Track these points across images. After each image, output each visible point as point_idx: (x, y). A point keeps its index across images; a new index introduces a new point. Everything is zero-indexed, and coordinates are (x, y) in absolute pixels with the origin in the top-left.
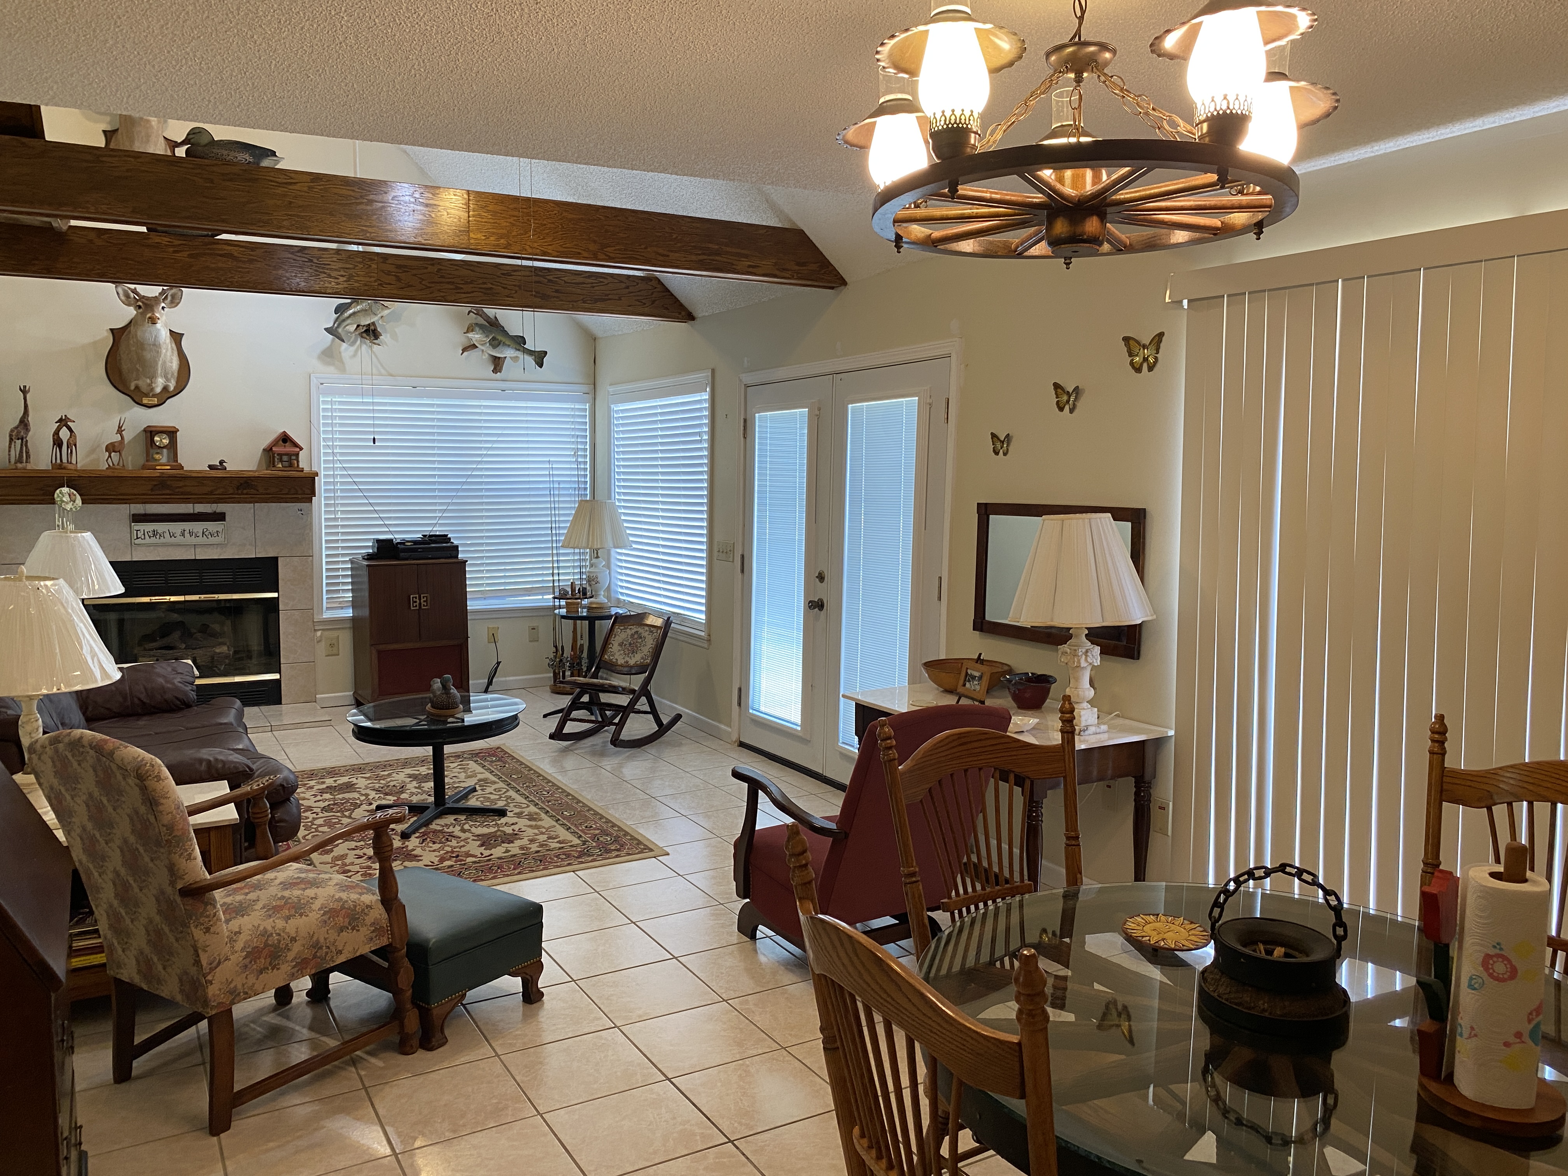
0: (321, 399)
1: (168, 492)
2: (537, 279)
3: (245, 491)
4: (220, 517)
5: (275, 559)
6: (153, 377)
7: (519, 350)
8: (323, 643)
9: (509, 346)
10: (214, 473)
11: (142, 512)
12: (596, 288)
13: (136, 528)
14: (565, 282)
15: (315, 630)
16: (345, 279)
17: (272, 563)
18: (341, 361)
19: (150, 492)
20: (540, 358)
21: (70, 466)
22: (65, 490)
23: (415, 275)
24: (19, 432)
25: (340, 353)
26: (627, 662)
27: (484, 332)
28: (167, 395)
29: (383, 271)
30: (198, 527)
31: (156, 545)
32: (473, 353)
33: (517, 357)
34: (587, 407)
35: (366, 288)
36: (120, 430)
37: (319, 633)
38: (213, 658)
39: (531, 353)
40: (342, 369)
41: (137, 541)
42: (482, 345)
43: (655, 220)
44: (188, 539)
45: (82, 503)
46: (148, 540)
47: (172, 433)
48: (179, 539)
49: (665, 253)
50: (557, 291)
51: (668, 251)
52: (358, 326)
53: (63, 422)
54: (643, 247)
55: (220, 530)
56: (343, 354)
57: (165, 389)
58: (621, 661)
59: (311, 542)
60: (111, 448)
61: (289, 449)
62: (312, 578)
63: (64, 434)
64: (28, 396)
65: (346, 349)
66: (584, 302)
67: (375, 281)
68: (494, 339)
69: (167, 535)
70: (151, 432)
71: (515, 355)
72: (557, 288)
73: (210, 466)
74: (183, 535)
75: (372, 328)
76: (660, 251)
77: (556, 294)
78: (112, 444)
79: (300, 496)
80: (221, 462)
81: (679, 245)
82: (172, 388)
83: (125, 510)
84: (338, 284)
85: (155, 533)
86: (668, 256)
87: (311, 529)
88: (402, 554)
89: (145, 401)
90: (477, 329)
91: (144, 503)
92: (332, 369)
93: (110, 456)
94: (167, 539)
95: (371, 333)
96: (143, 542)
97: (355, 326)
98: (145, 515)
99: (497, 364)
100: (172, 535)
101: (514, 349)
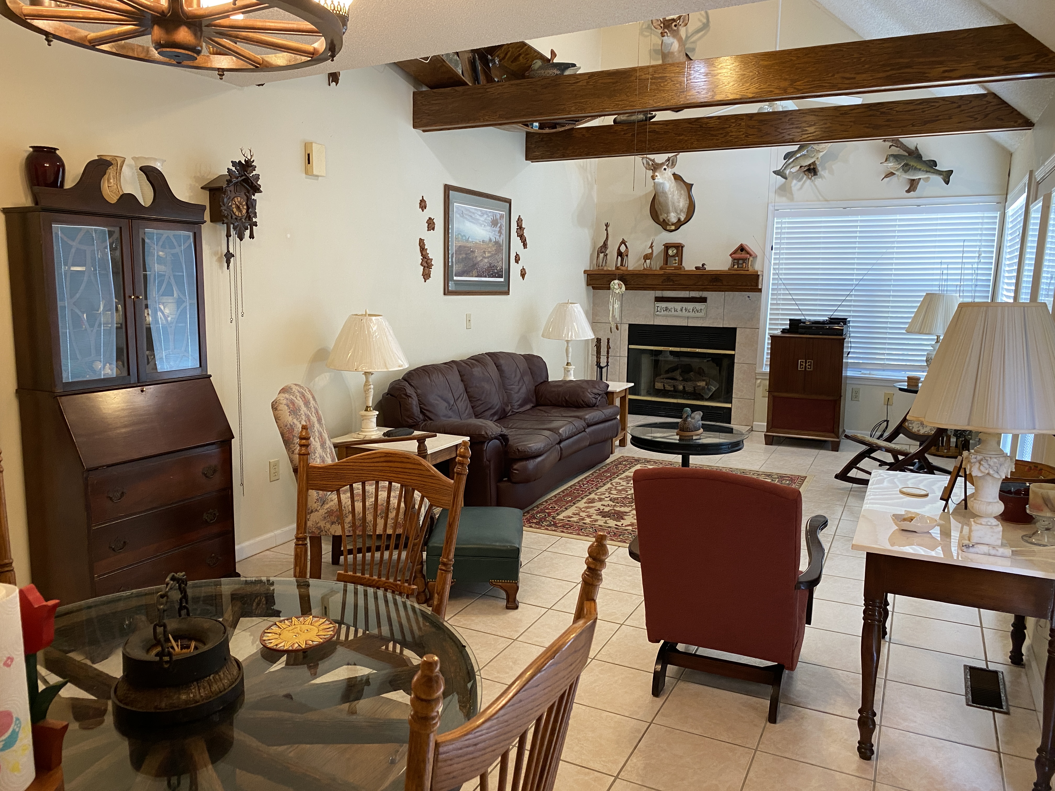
0: (776, 220)
1: (671, 283)
2: (871, 113)
3: (714, 284)
4: (703, 300)
5: (735, 329)
6: (668, 213)
7: (929, 172)
8: (761, 388)
9: (920, 169)
10: (699, 272)
11: (661, 296)
12: (926, 112)
13: (657, 305)
14: (897, 112)
15: (756, 379)
16: (722, 136)
17: (733, 331)
18: (791, 193)
19: (660, 283)
20: (947, 176)
21: (622, 268)
22: (616, 281)
23: (772, 126)
24: (601, 249)
25: (791, 187)
26: (919, 431)
27: (897, 161)
28: (679, 224)
29: (749, 126)
30: (690, 306)
31: (666, 316)
32: (894, 178)
33: (928, 178)
34: (998, 215)
35: (736, 140)
36: (651, 247)
37: (759, 381)
38: (694, 388)
39: (940, 173)
40: (792, 199)
41: (658, 313)
42: (897, 171)
43: (845, 49)
44: (684, 313)
45: (626, 289)
46: (663, 313)
47: (679, 247)
48: (679, 313)
49: (852, 76)
50: (888, 120)
51: (855, 73)
52: (801, 167)
53: (623, 242)
54: (830, 75)
55: (703, 308)
56: (793, 188)
57: (679, 220)
58: (915, 430)
59: (758, 320)
60: (647, 257)
61: (744, 255)
62: (757, 343)
63: (623, 248)
64: (608, 229)
65: (795, 185)
66: (913, 126)
67: (743, 134)
68: (906, 165)
69: (673, 310)
70: (667, 247)
71: (926, 176)
72: (888, 118)
73: (696, 268)
74: (681, 310)
75: (812, 167)
76: (847, 75)
77: (887, 123)
78: (646, 255)
79: (749, 288)
80: (703, 265)
81: (866, 66)
82: (682, 219)
83: (652, 294)
84: (718, 140)
85: (667, 309)
86: (854, 78)
87: (760, 310)
88: (800, 330)
89: (668, 228)
90: (891, 159)
91: (663, 290)
92: (784, 199)
93: (645, 261)
94: (673, 313)
95: (812, 170)
96: (660, 313)
97: (799, 167)
98: (662, 297)
99: (913, 185)
100: (676, 311)
101: (927, 172)
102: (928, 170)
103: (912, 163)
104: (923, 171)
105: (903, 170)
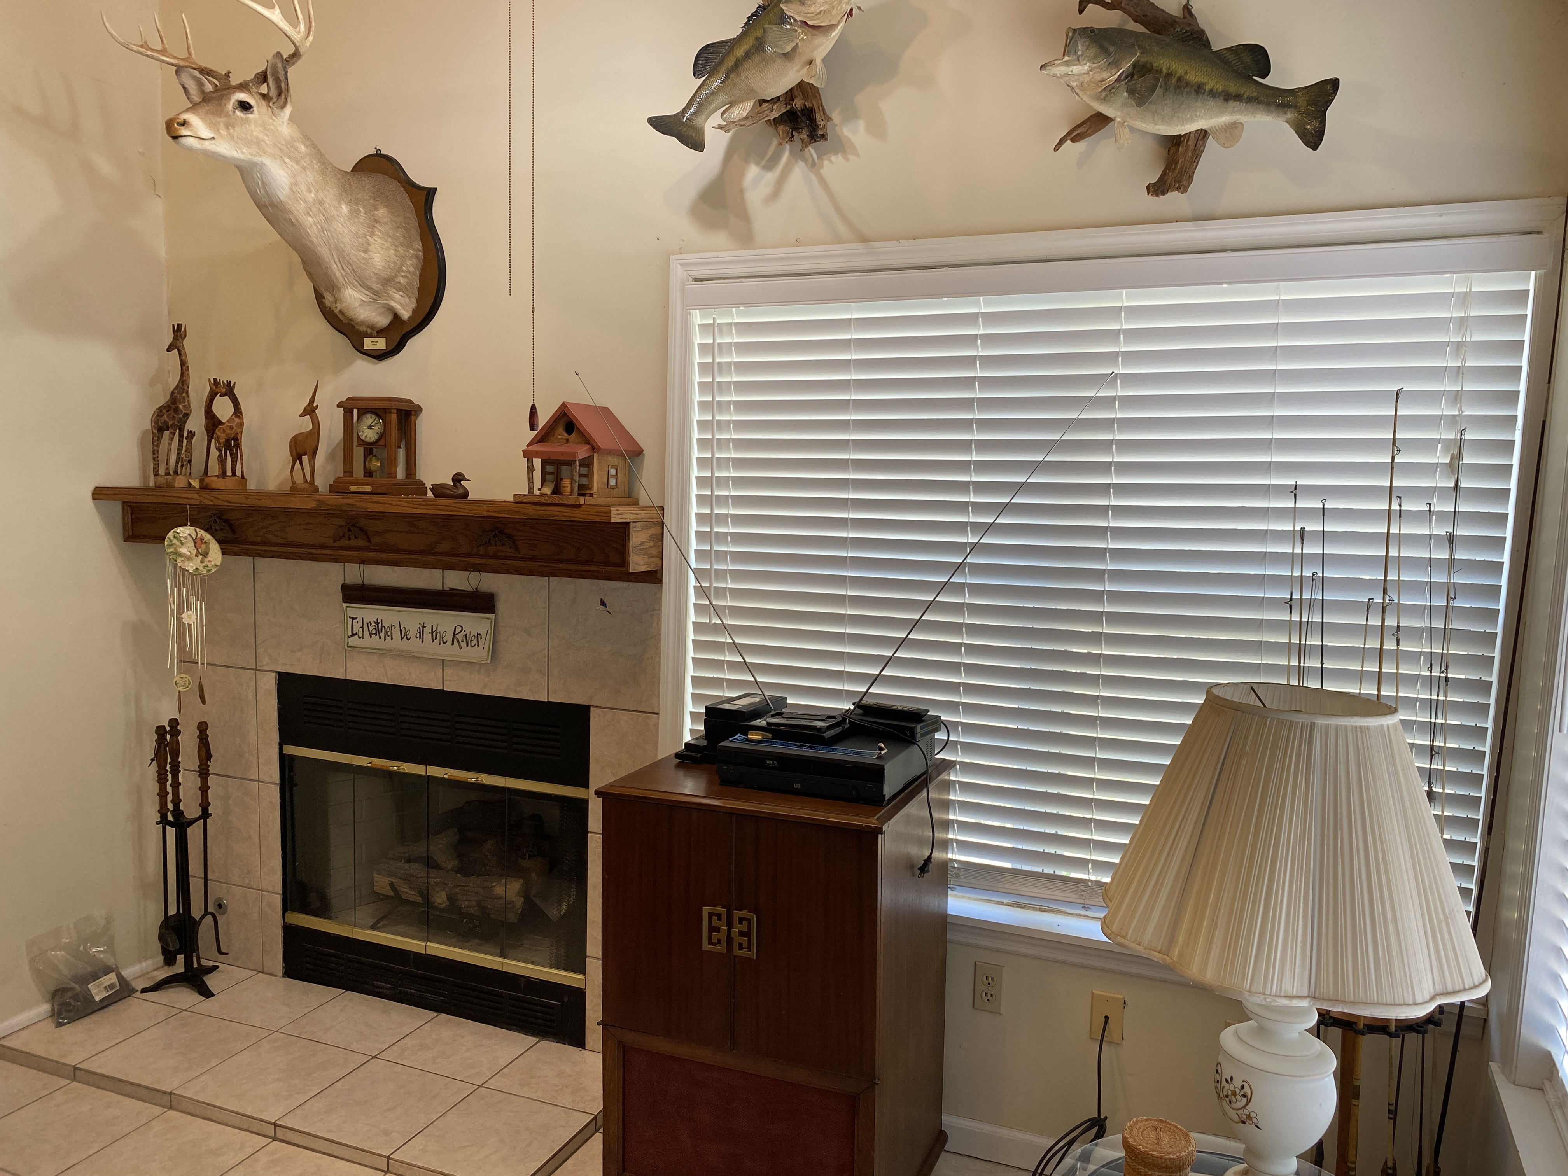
0: (697, 320)
1: (361, 542)
3: (491, 550)
4: (484, 603)
5: (585, 711)
7: (1238, 98)
9: (1199, 89)
11: (354, 582)
13: (352, 613)
17: (578, 719)
19: (330, 542)
20: (1312, 110)
21: (223, 483)
22: (184, 531)
24: (162, 416)
27: (1107, 53)
30: (446, 620)
32: (1102, 141)
33: (1235, 126)
39: (1281, 99)
40: (746, 239)
41: (354, 641)
42: (1110, 101)
45: (224, 559)
46: (369, 641)
48: (414, 644)
52: (759, 103)
53: (221, 391)
55: (483, 632)
57: (389, 310)
59: (655, 681)
60: (299, 448)
61: (573, 447)
68: (1140, 70)
69: (396, 633)
70: (357, 410)
71: (1225, 119)
74: (421, 636)
75: (798, 103)
78: (299, 438)
79: (599, 568)
82: (406, 314)
83: (334, 575)
85: (379, 628)
89: (366, 345)
90: (1081, 45)
92: (721, 238)
93: (294, 464)
94: (396, 643)
95: (803, 118)
96: (363, 643)
97: (750, 104)
98: (365, 588)
99: (1176, 163)
100: (404, 636)
101: (1228, 97)
102: (1233, 88)
103: (1165, 63)
104: (1213, 94)
105: (1131, 92)
